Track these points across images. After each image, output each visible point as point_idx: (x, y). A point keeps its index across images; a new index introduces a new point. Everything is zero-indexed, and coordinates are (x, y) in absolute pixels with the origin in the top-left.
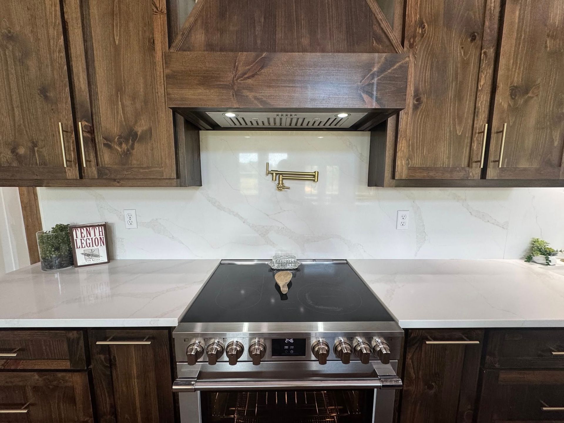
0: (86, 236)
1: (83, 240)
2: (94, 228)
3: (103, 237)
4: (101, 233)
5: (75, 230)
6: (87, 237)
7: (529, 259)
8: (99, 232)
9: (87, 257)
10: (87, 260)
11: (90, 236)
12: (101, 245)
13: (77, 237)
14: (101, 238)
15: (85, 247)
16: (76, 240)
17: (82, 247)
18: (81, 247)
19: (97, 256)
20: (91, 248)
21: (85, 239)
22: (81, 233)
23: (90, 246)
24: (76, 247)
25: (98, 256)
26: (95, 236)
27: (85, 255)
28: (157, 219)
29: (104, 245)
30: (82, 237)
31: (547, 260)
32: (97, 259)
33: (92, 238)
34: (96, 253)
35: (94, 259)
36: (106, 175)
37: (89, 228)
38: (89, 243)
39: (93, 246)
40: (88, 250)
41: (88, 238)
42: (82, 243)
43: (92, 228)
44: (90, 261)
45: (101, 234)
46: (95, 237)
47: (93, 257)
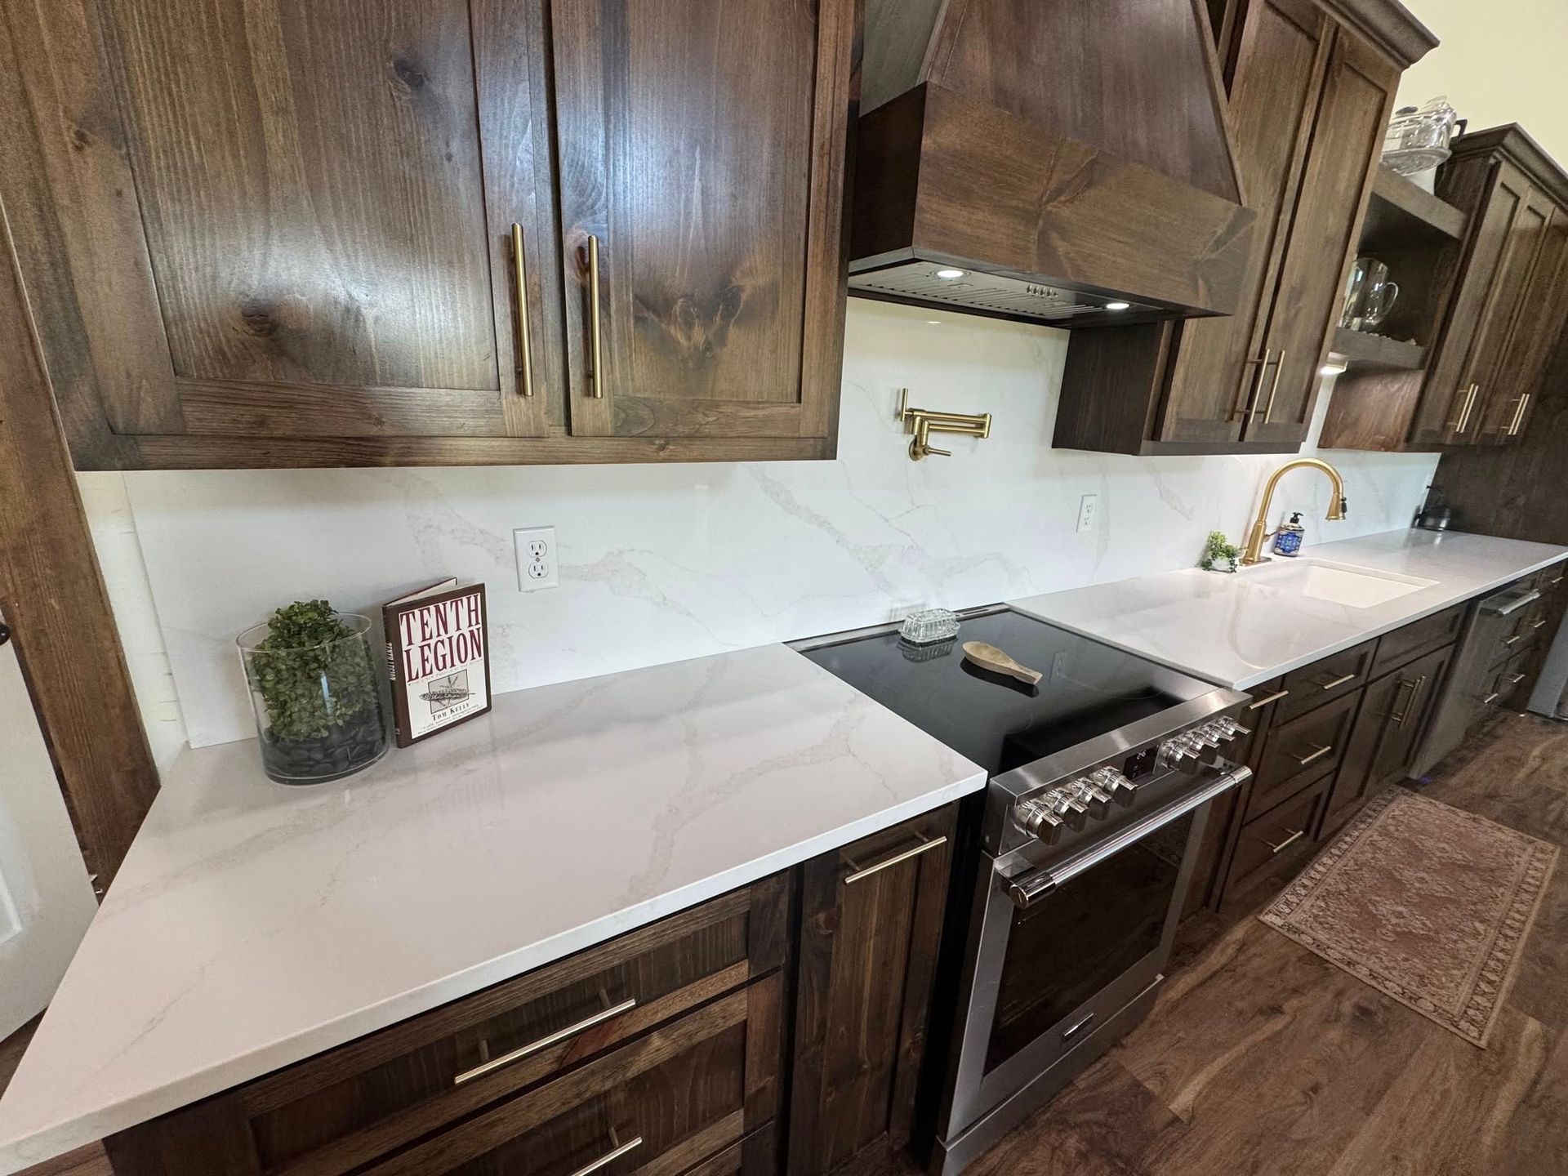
0: (435, 634)
1: (426, 648)
2: (456, 602)
3: (478, 629)
4: (473, 614)
5: (405, 617)
6: (439, 635)
7: (1206, 565)
8: (470, 611)
9: (436, 705)
10: (438, 713)
11: (446, 632)
12: (473, 658)
13: (410, 643)
14: (472, 632)
15: (431, 672)
16: (408, 652)
17: (424, 675)
18: (421, 674)
19: (462, 695)
20: (449, 671)
21: (432, 642)
22: (424, 624)
23: (445, 667)
24: (407, 679)
25: (465, 695)
26: (458, 629)
27: (431, 700)
28: (621, 553)
29: (480, 656)
30: (424, 639)
31: (1232, 564)
32: (461, 704)
33: (450, 638)
34: (459, 686)
35: (454, 708)
36: (642, 422)
37: (444, 605)
38: (444, 656)
39: (453, 665)
40: (438, 680)
41: (440, 638)
42: (424, 660)
43: (451, 603)
44: (444, 714)
45: (474, 622)
46: (460, 632)
47: (451, 701)
